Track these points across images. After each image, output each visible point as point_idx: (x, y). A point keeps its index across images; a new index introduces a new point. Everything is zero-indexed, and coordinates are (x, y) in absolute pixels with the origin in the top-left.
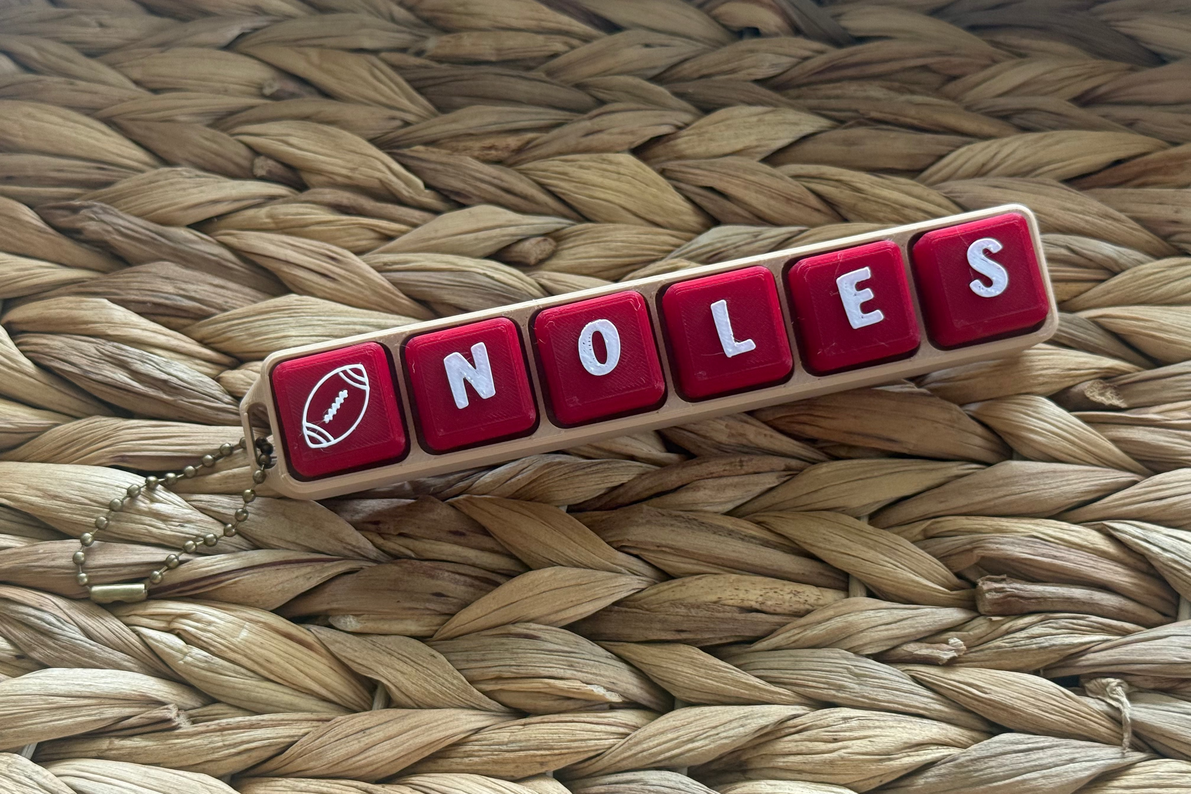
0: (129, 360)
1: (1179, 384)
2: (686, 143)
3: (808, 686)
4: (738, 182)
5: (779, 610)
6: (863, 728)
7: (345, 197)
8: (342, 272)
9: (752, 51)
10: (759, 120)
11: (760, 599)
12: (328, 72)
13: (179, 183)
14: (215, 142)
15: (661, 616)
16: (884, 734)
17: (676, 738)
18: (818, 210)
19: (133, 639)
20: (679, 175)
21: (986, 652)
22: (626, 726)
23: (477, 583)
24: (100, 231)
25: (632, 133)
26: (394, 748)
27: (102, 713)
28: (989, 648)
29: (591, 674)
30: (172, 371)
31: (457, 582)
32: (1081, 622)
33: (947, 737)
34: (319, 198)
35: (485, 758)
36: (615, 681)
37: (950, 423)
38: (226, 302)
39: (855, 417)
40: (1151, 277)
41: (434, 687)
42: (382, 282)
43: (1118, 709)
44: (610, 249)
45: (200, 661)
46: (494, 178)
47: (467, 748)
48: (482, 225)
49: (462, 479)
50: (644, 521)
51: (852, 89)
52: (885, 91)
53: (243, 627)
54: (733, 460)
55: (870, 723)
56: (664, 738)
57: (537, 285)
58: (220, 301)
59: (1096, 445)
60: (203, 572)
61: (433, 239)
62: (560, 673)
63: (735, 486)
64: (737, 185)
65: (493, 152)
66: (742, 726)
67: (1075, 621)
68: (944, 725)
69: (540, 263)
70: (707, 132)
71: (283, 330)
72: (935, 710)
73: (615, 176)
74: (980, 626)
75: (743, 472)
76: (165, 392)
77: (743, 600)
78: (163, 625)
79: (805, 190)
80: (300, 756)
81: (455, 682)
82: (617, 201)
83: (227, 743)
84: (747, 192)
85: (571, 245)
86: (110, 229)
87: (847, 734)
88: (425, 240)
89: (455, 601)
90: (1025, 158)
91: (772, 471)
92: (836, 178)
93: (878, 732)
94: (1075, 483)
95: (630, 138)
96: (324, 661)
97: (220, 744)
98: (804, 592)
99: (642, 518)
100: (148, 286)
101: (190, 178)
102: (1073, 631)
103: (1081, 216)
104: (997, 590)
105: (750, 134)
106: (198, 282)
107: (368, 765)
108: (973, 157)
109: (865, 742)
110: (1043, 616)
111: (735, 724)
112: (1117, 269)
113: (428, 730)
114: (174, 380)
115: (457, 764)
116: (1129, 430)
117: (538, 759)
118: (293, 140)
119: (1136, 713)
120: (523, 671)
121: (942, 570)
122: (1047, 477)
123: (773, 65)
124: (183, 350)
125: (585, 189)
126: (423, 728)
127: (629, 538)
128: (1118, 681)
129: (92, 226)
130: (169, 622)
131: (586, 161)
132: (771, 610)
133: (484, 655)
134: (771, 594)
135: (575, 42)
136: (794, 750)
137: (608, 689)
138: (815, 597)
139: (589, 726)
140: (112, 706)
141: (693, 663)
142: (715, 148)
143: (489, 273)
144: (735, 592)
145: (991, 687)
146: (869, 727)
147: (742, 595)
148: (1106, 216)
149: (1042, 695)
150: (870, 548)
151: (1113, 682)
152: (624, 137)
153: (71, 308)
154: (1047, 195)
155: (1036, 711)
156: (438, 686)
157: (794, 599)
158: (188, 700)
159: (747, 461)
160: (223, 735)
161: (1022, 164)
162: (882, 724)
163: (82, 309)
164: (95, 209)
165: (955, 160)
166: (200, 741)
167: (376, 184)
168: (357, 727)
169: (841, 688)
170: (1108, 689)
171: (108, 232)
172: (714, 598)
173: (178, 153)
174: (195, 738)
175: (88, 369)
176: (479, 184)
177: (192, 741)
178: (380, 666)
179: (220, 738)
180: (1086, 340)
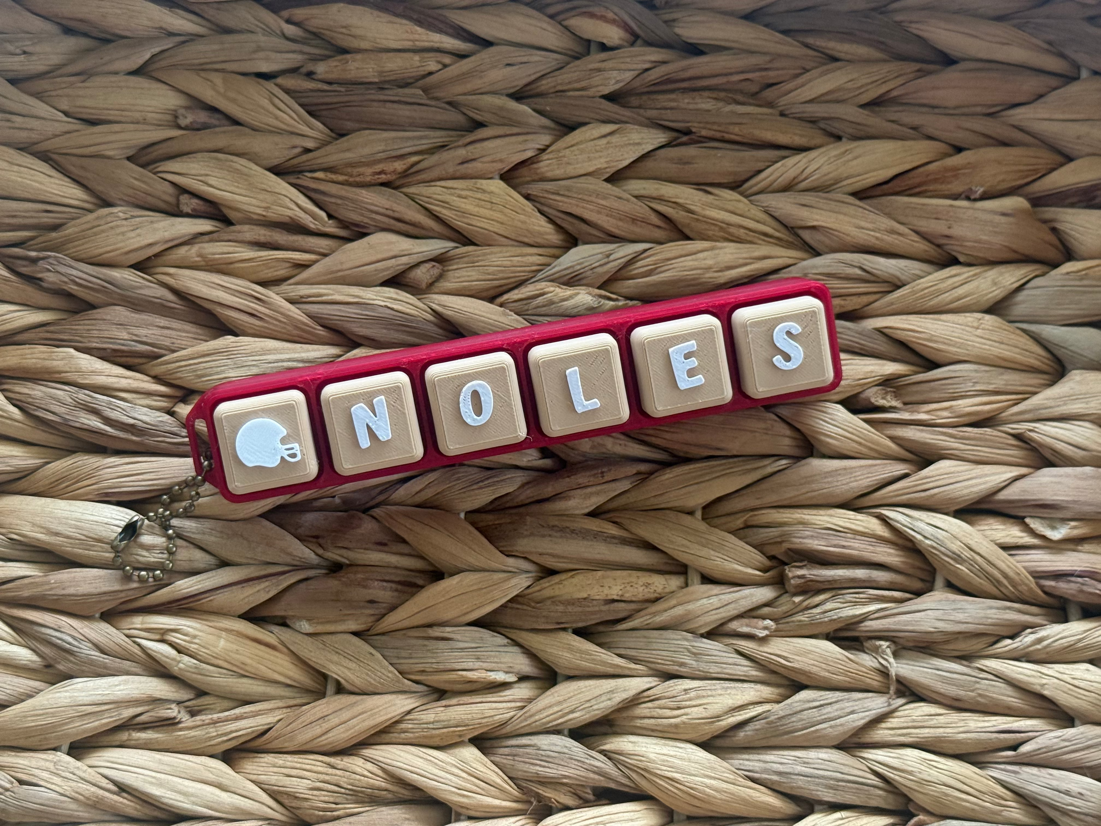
0: (100, 407)
1: (944, 387)
2: (547, 166)
3: (658, 663)
4: (591, 207)
5: (634, 599)
6: (698, 697)
7: (263, 234)
8: (267, 311)
9: (599, 70)
10: (608, 143)
11: (620, 593)
12: (234, 101)
13: (118, 226)
14: (144, 182)
15: (544, 614)
16: (715, 701)
17: (560, 711)
18: (658, 227)
19: (136, 650)
20: (543, 200)
21: (791, 624)
22: (521, 700)
23: (400, 587)
24: (58, 282)
25: (501, 161)
26: (347, 730)
27: (120, 714)
28: (793, 622)
29: (494, 663)
30: (136, 415)
31: (384, 589)
32: (861, 596)
33: (761, 698)
34: (240, 237)
35: (417, 735)
36: (511, 665)
37: (765, 431)
38: (173, 343)
39: (691, 431)
40: (926, 291)
41: (374, 680)
42: (301, 318)
43: (886, 668)
44: (489, 274)
45: (190, 667)
46: (387, 209)
47: (403, 726)
48: (379, 256)
49: (381, 493)
50: (528, 533)
51: (685, 101)
52: (714, 102)
53: (221, 637)
54: (596, 472)
55: (704, 693)
56: (551, 711)
57: (429, 310)
58: (167, 343)
59: (878, 444)
60: (184, 593)
61: (339, 271)
62: (470, 665)
63: (598, 493)
64: (592, 211)
65: (383, 176)
66: (609, 699)
67: (857, 596)
68: (759, 687)
69: (430, 287)
70: (564, 156)
71: (223, 372)
72: (753, 676)
73: (489, 205)
74: (785, 604)
75: (604, 481)
76: (133, 434)
77: (607, 595)
78: (158, 637)
79: (648, 209)
80: (276, 738)
81: (390, 675)
82: (491, 229)
83: (219, 733)
84: (600, 216)
85: (455, 267)
86: (66, 280)
87: (688, 703)
88: (333, 272)
89: (384, 605)
90: (829, 173)
91: (626, 477)
92: (674, 200)
93: (710, 700)
94: (861, 480)
95: (499, 166)
96: (287, 658)
97: (215, 734)
98: (653, 583)
99: (526, 530)
100: (106, 334)
101: (126, 219)
102: (856, 603)
103: (872, 233)
104: (799, 577)
105: (600, 157)
106: (148, 325)
107: (329, 744)
108: (786, 172)
109: (701, 709)
110: (833, 593)
111: (604, 698)
112: (899, 284)
113: (372, 715)
114: (140, 423)
115: (396, 738)
116: (904, 430)
117: (458, 733)
118: (212, 181)
119: (900, 669)
120: (441, 667)
121: (758, 558)
122: (839, 474)
123: (618, 82)
124: (142, 391)
125: (464, 217)
126: (369, 713)
127: (517, 549)
128: (887, 643)
129: (51, 278)
130: (163, 634)
131: (463, 189)
132: (629, 599)
133: (411, 654)
134: (628, 588)
135: (447, 60)
136: (649, 715)
137: (507, 672)
138: (661, 587)
139: (494, 705)
140: (127, 707)
141: (570, 649)
142: (571, 170)
143: (389, 305)
144: (601, 589)
145: (794, 657)
146: (704, 697)
147: (606, 591)
148: (892, 232)
149: (832, 661)
150: (704, 546)
151: (884, 644)
152: (495, 164)
153: (44, 359)
154: (845, 214)
155: (827, 674)
156: (377, 678)
157: (646, 590)
158: (184, 695)
159: (607, 472)
160: (216, 727)
161: (826, 178)
162: (714, 693)
163: (54, 360)
164: (51, 260)
165: (772, 174)
166: (199, 733)
167: (286, 220)
168: (319, 715)
169: (682, 665)
170: (880, 650)
171: (65, 282)
172: (585, 595)
173: (112, 194)
174: (194, 730)
175: (67, 417)
176: (374, 216)
177: (193, 733)
178: (331, 665)
179: (214, 730)
180: (873, 348)
